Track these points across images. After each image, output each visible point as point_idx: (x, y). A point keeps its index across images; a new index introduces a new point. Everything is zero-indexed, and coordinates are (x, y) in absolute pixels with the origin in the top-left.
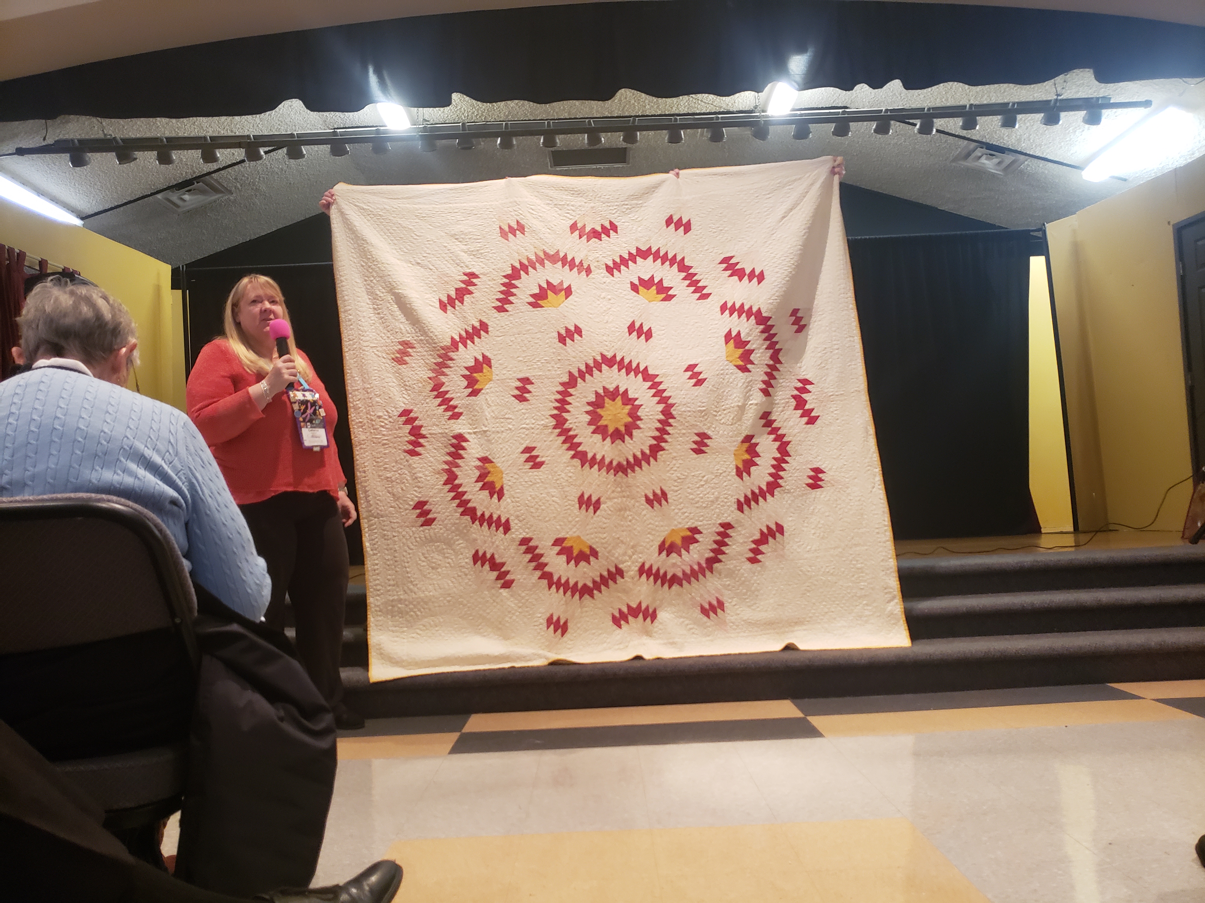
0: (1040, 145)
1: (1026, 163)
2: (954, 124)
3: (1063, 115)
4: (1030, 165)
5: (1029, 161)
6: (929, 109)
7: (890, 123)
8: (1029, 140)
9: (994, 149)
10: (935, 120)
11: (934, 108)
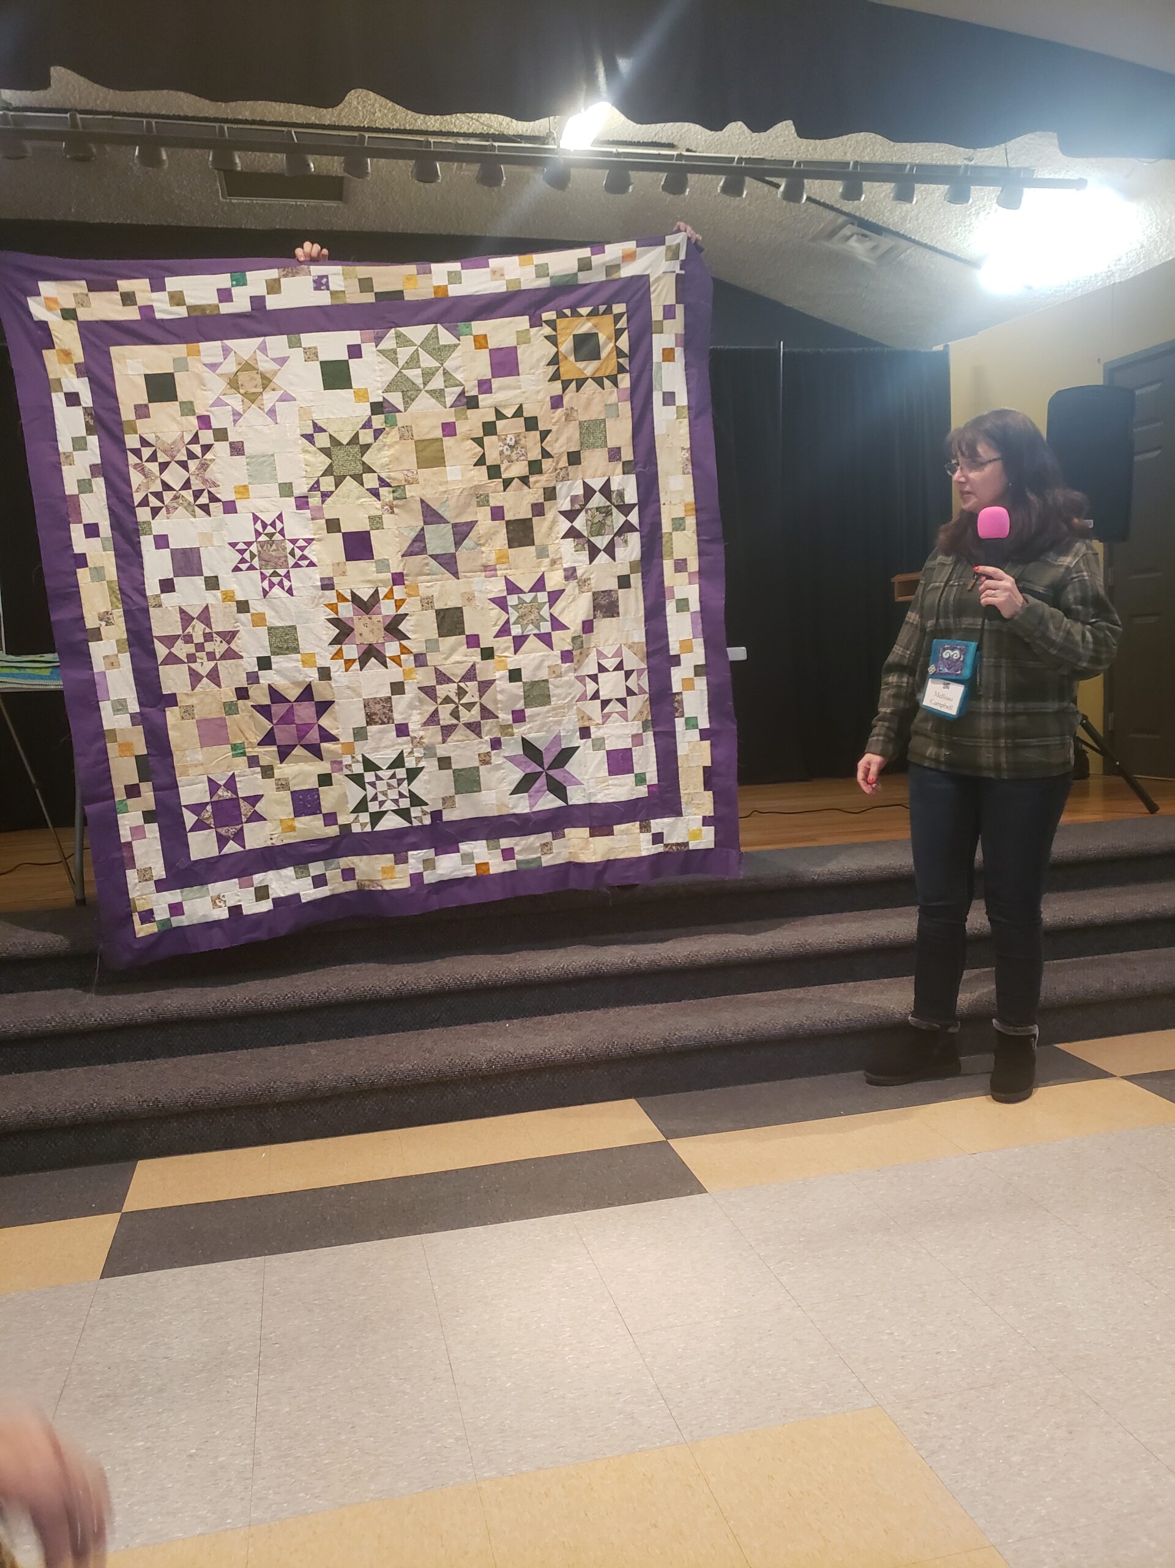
1: (908, 251)
2: (832, 191)
3: (974, 189)
5: (911, 249)
6: (799, 164)
7: (743, 180)
8: (917, 219)
9: (869, 228)
10: (805, 181)
11: (806, 163)
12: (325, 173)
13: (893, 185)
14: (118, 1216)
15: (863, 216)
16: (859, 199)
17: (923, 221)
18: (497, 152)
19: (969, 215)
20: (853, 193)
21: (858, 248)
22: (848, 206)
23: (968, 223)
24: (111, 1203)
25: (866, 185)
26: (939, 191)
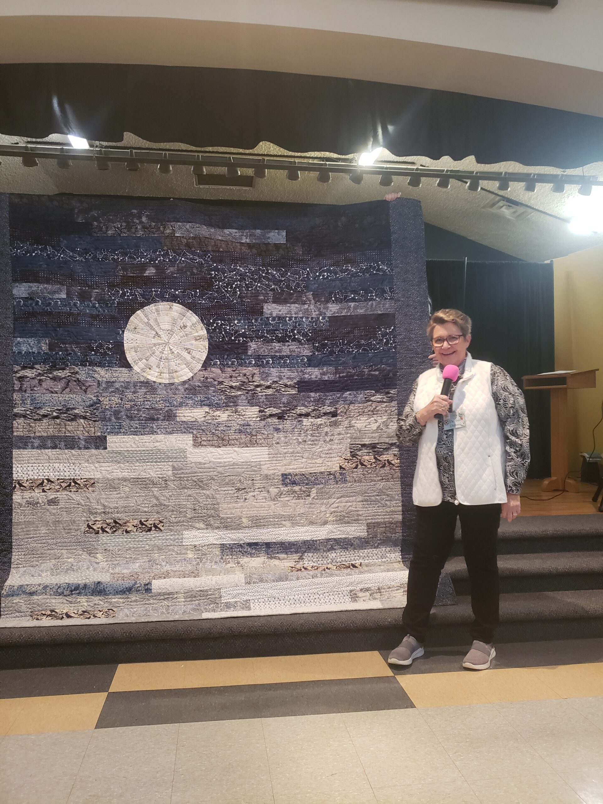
0: (543, 203)
1: (532, 214)
2: (494, 185)
3: (566, 186)
6: (477, 173)
7: (449, 180)
8: (537, 199)
9: (512, 203)
10: (480, 181)
11: (481, 173)
12: (245, 174)
13: (524, 183)
14: (106, 694)
15: (509, 197)
16: (507, 190)
17: (540, 200)
18: (327, 167)
19: (564, 197)
20: (504, 186)
21: (506, 212)
22: (501, 193)
23: (563, 201)
24: (103, 687)
25: (511, 183)
26: (549, 186)
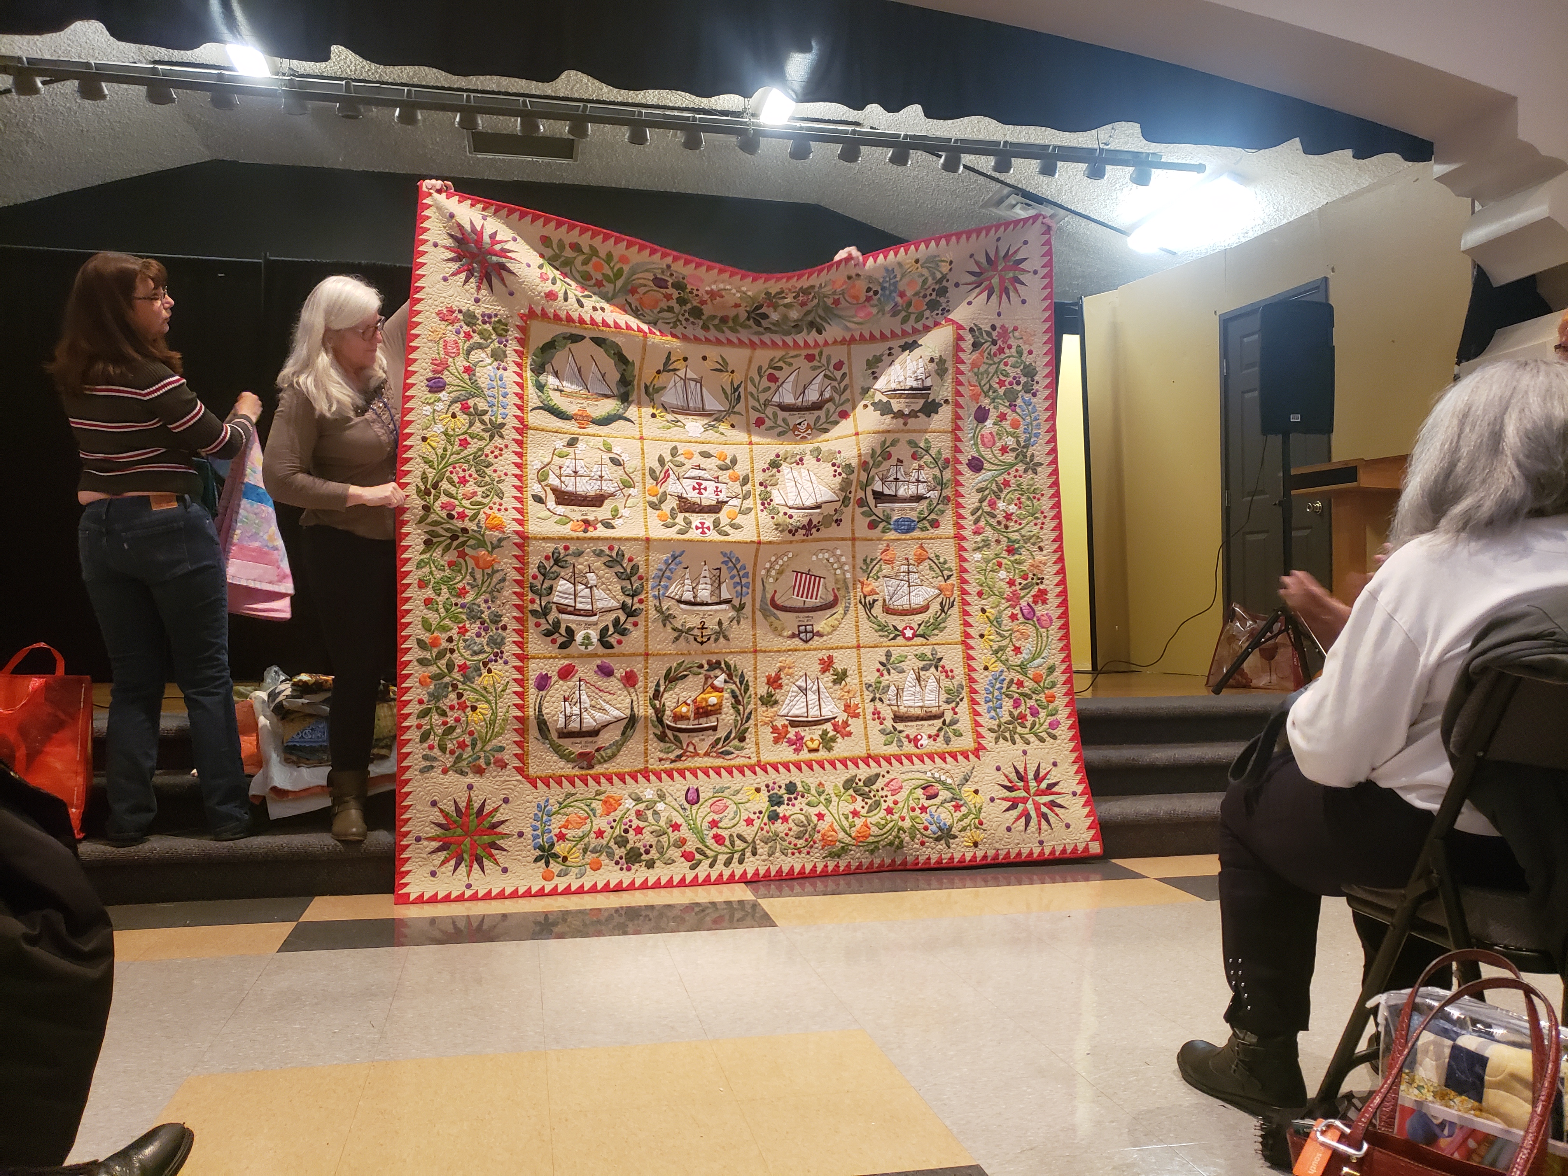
0: (1083, 201)
1: (1066, 219)
2: (986, 163)
3: (1108, 168)
4: (1070, 223)
5: (1070, 218)
6: (956, 141)
7: (909, 153)
8: (1071, 192)
9: (1029, 197)
10: (963, 155)
11: (963, 141)
12: (553, 135)
13: (1038, 161)
14: (295, 923)
16: (1011, 172)
19: (1115, 190)
20: (1003, 166)
23: (1114, 197)
24: (290, 917)
25: (1014, 161)
